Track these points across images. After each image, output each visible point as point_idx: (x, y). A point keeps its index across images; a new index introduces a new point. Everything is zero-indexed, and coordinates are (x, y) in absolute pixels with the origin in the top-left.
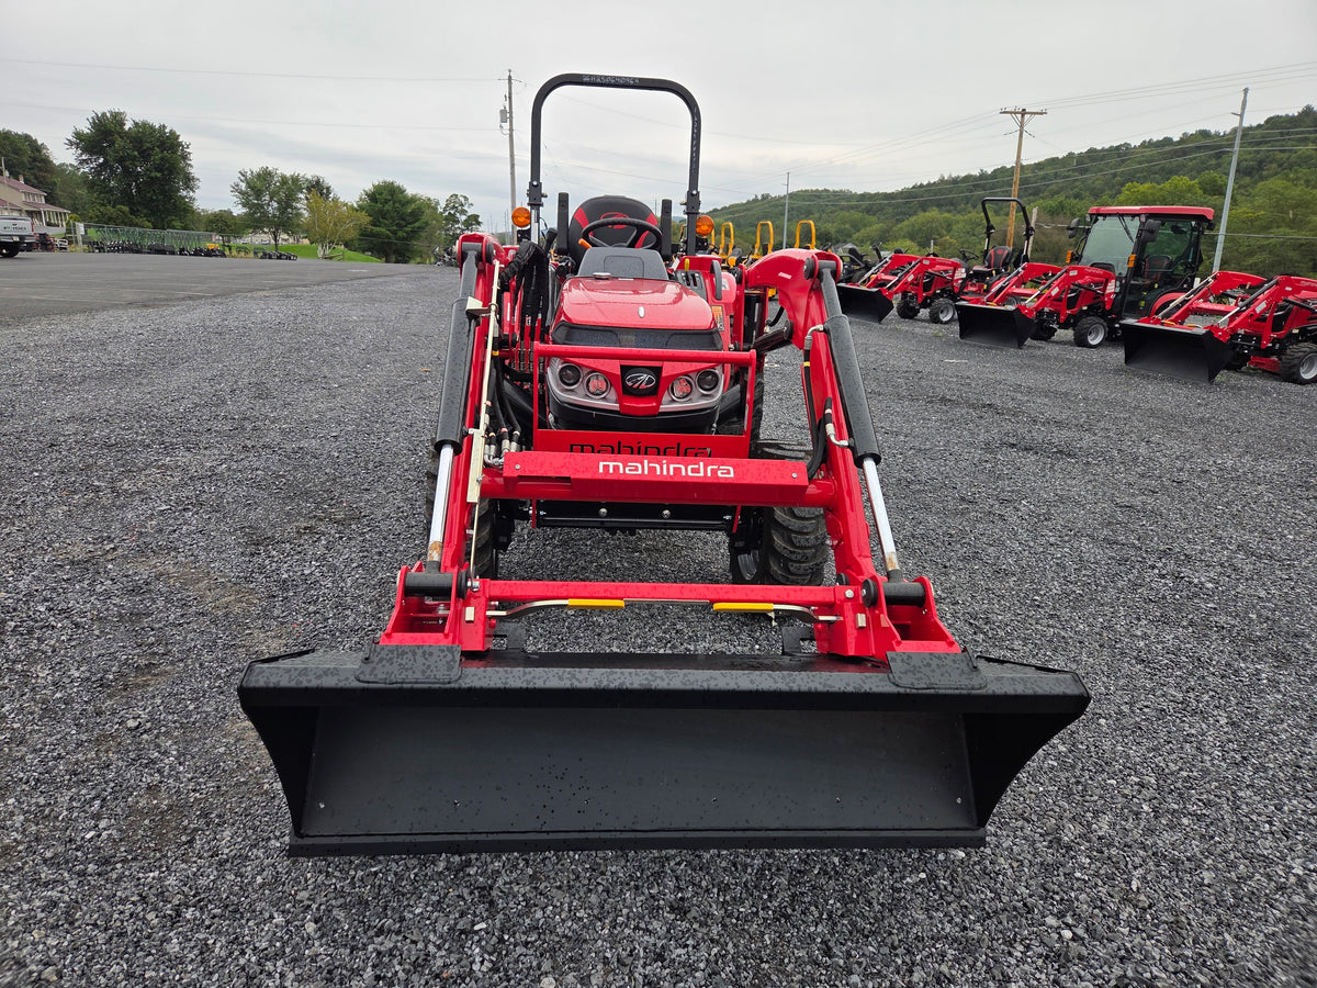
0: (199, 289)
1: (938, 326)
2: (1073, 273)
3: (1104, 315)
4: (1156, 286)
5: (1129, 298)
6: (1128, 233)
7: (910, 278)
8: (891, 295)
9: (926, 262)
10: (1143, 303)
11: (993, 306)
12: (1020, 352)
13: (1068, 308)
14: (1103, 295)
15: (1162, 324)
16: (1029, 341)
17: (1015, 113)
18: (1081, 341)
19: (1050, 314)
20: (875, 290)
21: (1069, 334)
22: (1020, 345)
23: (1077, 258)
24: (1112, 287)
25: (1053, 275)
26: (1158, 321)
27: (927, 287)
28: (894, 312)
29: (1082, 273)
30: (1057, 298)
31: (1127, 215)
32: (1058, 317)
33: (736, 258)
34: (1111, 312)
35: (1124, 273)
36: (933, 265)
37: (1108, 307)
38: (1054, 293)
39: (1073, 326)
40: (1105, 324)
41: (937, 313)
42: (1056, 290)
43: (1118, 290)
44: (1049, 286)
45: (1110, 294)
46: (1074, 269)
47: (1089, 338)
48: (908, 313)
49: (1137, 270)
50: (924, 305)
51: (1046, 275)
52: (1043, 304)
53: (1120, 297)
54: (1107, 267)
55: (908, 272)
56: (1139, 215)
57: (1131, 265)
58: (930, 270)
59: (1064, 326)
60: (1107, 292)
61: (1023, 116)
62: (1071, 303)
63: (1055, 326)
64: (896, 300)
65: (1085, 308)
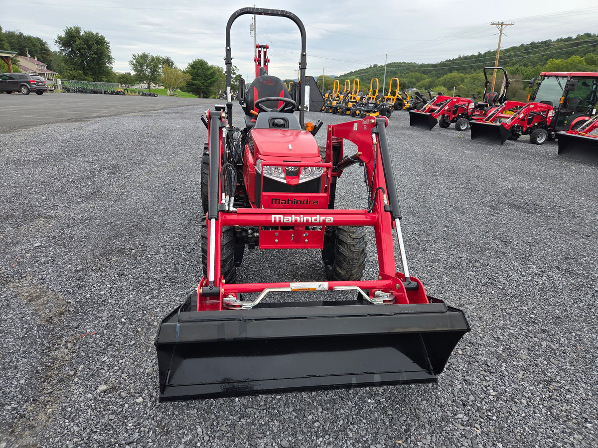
0: (104, 111)
1: (459, 132)
2: (532, 106)
3: (546, 128)
4: (573, 113)
5: (559, 118)
6: (561, 86)
7: (447, 108)
8: (437, 116)
9: (455, 100)
10: (566, 122)
11: (489, 123)
12: (503, 147)
13: (528, 124)
14: (546, 117)
15: (579, 134)
16: (507, 141)
17: (498, 24)
18: (533, 141)
19: (518, 127)
20: (428, 114)
21: (527, 137)
22: (502, 143)
23: (533, 98)
24: (551, 114)
25: (521, 107)
26: (577, 133)
27: (454, 112)
28: (438, 124)
29: (536, 106)
30: (523, 119)
31: (561, 76)
32: (522, 129)
33: (360, 97)
34: (550, 126)
35: (557, 107)
36: (458, 101)
37: (548, 124)
38: (521, 117)
39: (530, 133)
40: (547, 133)
41: (459, 125)
42: (522, 115)
43: (554, 115)
44: (519, 113)
45: (550, 117)
46: (532, 104)
47: (538, 139)
48: (445, 125)
49: (565, 104)
50: (453, 121)
51: (517, 107)
52: (515, 122)
53: (555, 118)
54: (549, 103)
55: (446, 105)
56: (566, 77)
57: (562, 102)
58: (456, 104)
59: (525, 133)
60: (549, 116)
61: (502, 25)
62: (529, 122)
63: (520, 133)
64: (439, 119)
65: (536, 124)
